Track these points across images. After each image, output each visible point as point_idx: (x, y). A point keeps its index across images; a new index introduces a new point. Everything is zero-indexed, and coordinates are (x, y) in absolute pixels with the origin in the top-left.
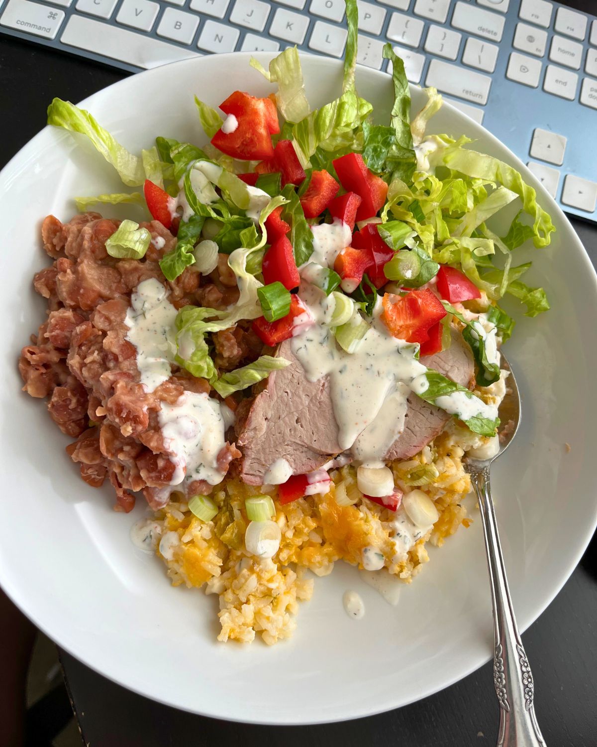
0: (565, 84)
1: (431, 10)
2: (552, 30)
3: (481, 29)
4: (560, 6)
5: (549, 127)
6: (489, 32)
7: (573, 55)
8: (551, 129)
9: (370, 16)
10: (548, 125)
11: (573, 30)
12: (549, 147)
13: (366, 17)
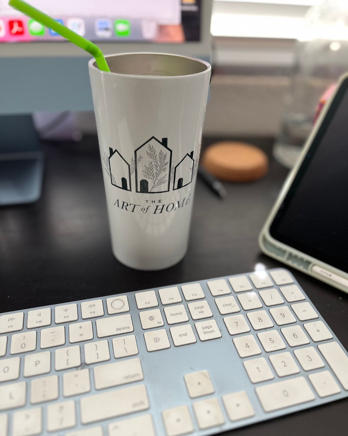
0: (186, 334)
1: (81, 335)
2: (161, 306)
3: (118, 329)
4: (159, 290)
5: (192, 369)
6: (124, 328)
7: (181, 313)
8: (193, 370)
9: (39, 362)
10: (191, 368)
11: (173, 299)
12: (199, 384)
13: (36, 364)
